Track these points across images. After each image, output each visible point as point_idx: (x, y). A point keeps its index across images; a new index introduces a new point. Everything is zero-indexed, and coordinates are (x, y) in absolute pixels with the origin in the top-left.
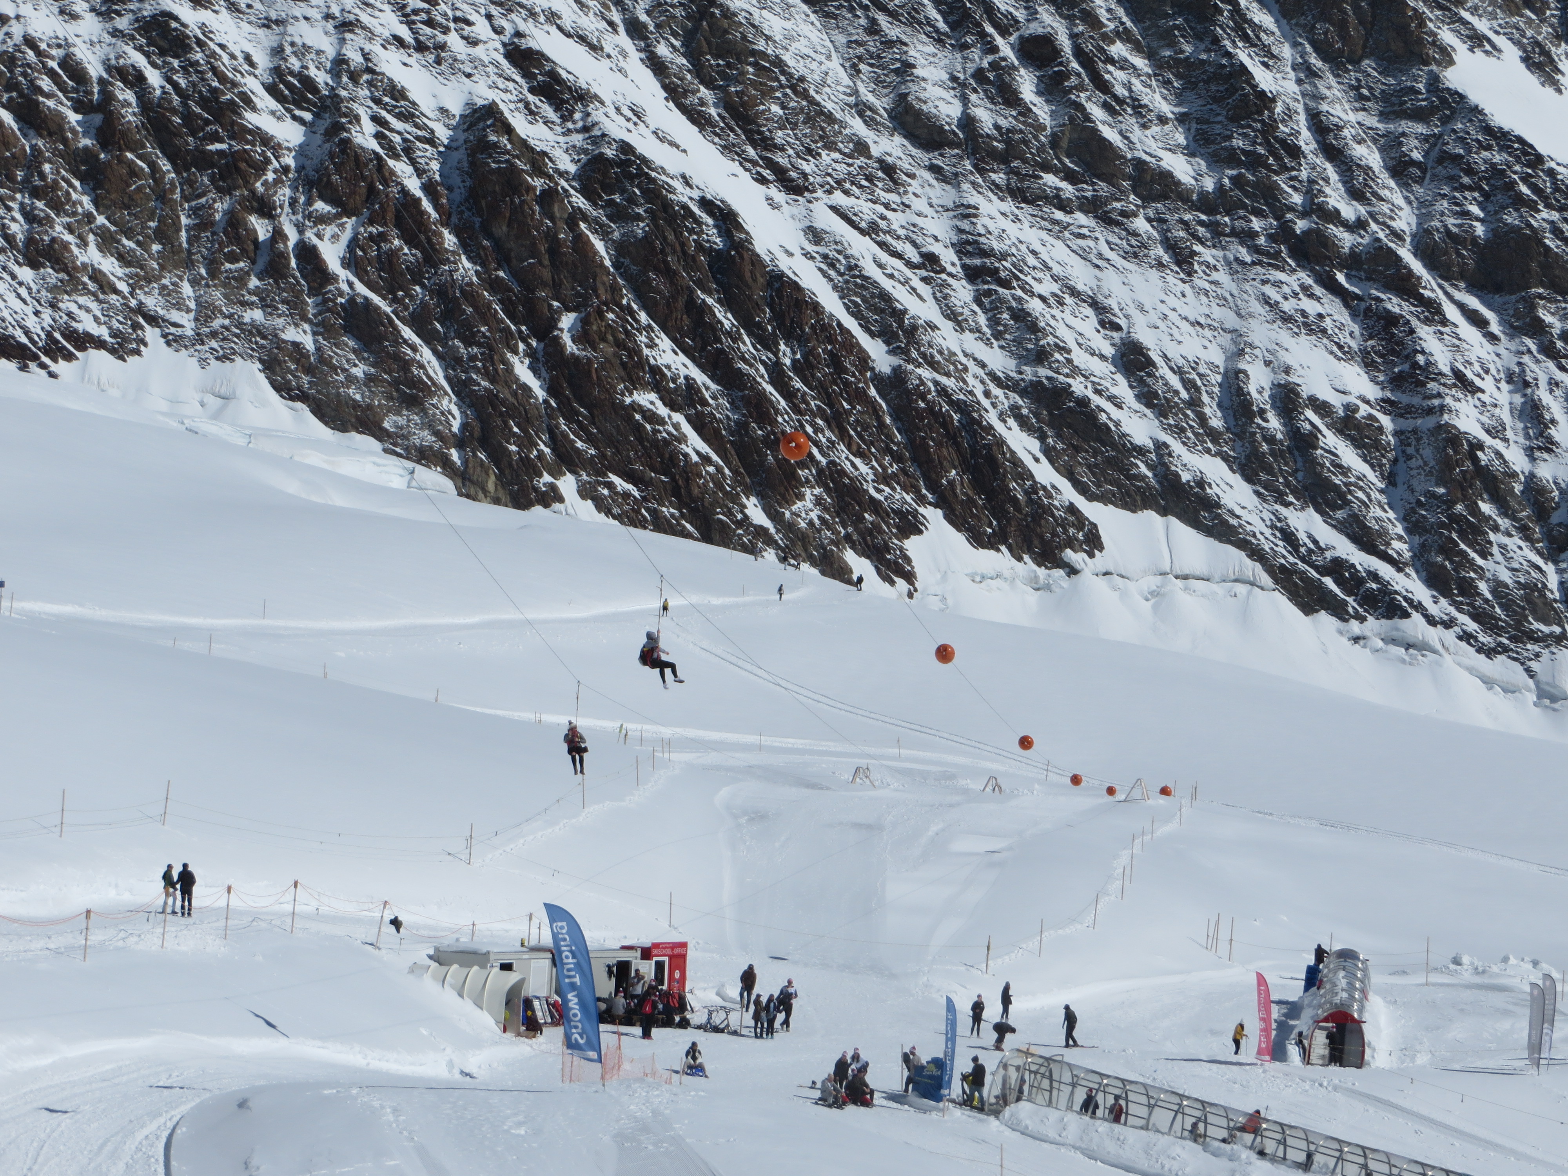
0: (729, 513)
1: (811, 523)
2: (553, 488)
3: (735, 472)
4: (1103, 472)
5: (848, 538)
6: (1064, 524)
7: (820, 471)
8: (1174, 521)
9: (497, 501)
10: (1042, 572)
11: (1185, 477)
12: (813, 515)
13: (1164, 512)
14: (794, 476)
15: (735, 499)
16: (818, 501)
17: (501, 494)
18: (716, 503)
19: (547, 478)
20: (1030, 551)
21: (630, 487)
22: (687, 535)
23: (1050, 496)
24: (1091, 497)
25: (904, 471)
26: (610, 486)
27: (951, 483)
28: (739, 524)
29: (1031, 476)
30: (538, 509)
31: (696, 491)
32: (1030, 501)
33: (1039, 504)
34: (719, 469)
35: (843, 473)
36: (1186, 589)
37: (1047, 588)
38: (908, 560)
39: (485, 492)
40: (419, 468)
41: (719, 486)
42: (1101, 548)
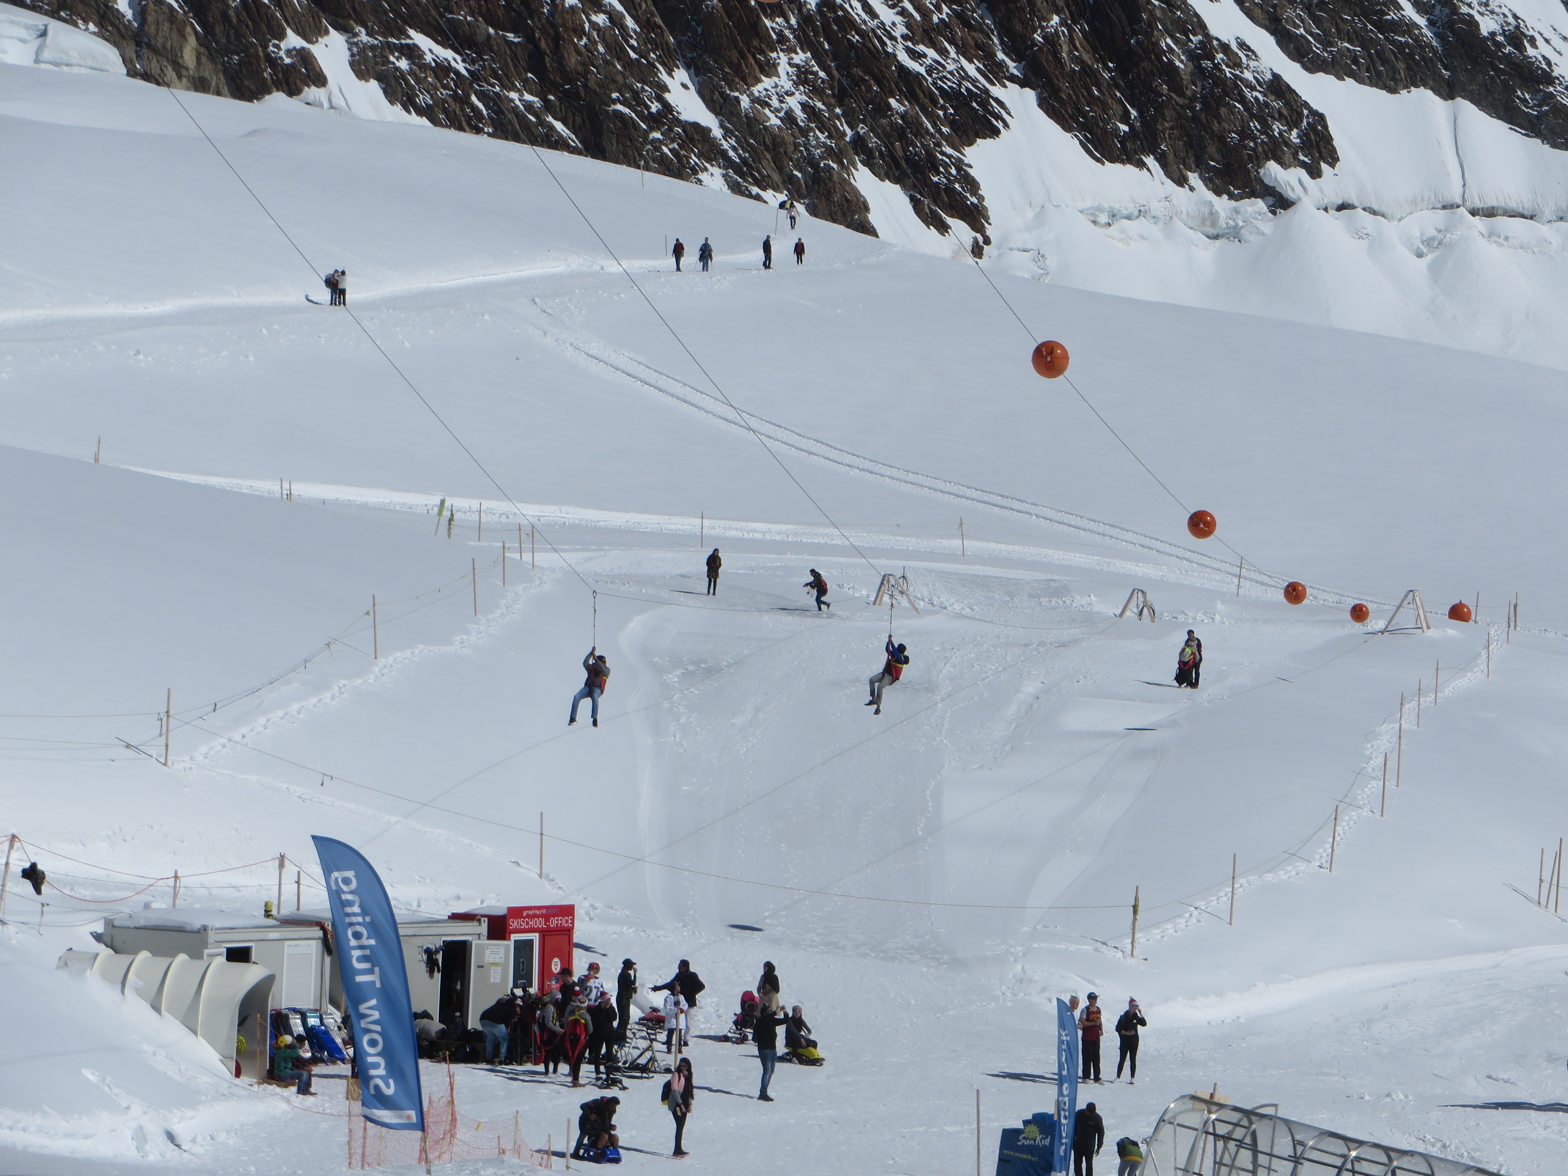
0: (636, 101)
1: (789, 118)
2: (304, 57)
3: (646, 24)
4: (1335, 17)
5: (859, 143)
6: (1262, 114)
7: (806, 19)
8: (1466, 108)
9: (200, 85)
10: (1222, 204)
11: (1487, 25)
12: (793, 103)
13: (1448, 92)
14: (755, 30)
15: (647, 74)
16: (802, 76)
17: (208, 71)
18: (611, 81)
19: (293, 40)
20: (1200, 166)
21: (447, 54)
22: (559, 144)
23: (1236, 64)
24: (1313, 65)
25: (962, 18)
26: (412, 52)
27: (1051, 40)
28: (655, 121)
29: (1202, 26)
30: (278, 99)
31: (572, 61)
32: (1200, 71)
33: (1215, 77)
34: (615, 19)
35: (848, 23)
36: (1491, 234)
37: (1234, 234)
38: (972, 185)
39: (179, 68)
40: (54, 25)
41: (617, 50)
42: (1333, 159)
